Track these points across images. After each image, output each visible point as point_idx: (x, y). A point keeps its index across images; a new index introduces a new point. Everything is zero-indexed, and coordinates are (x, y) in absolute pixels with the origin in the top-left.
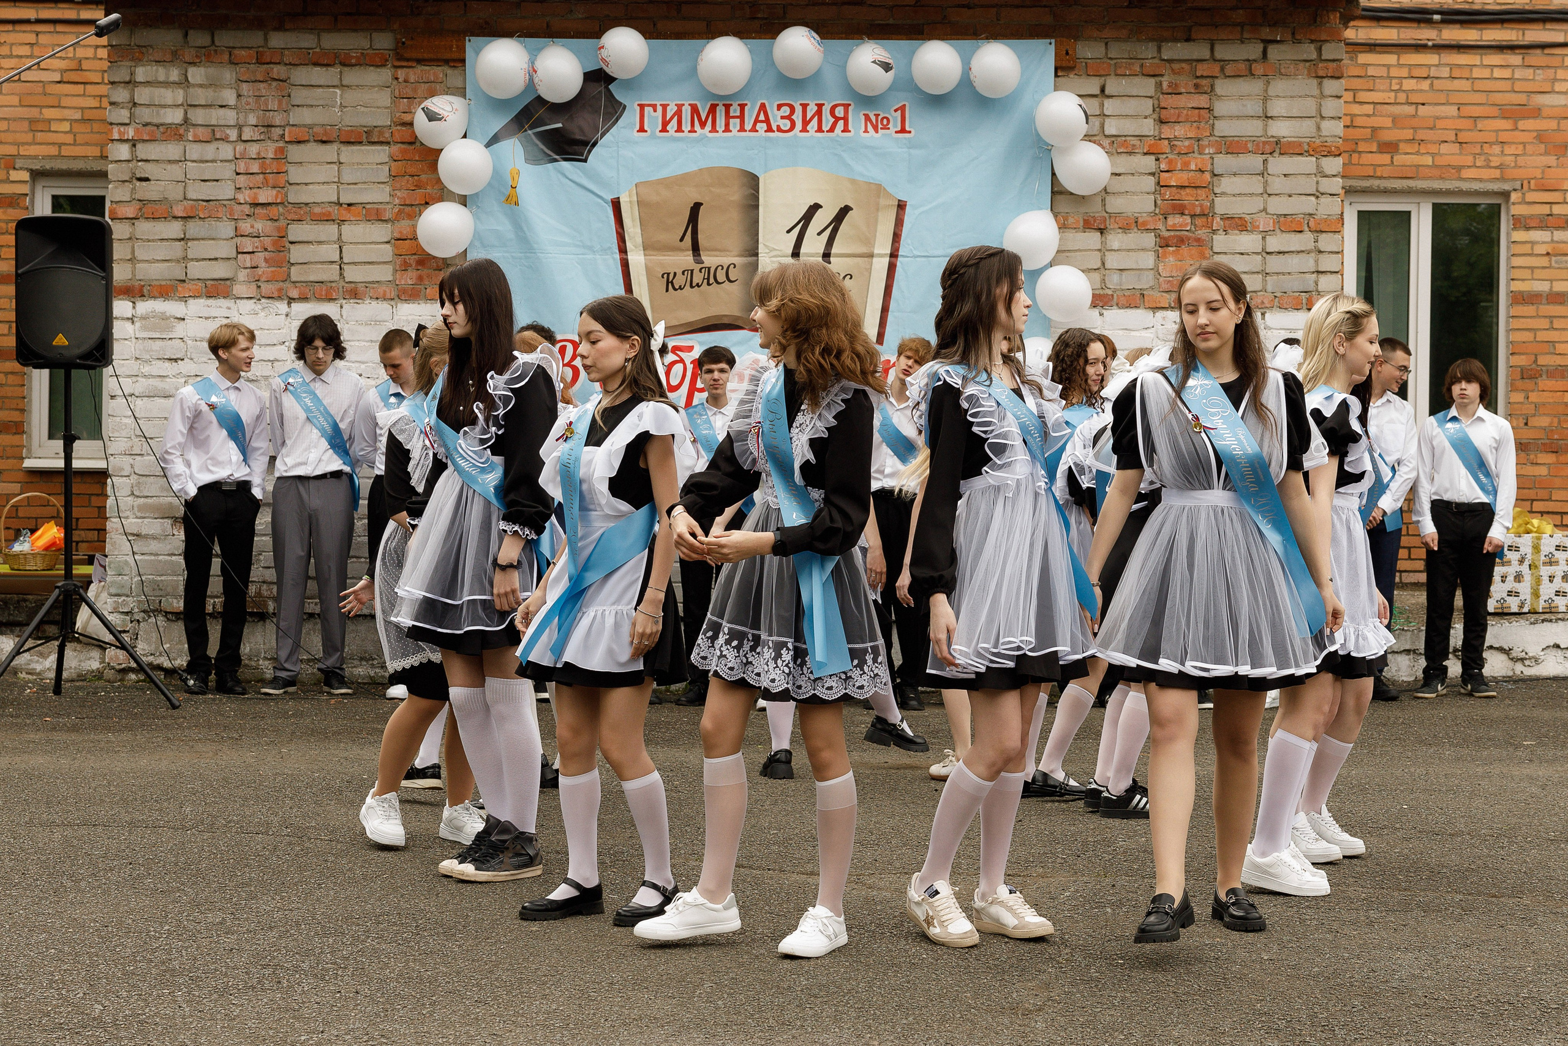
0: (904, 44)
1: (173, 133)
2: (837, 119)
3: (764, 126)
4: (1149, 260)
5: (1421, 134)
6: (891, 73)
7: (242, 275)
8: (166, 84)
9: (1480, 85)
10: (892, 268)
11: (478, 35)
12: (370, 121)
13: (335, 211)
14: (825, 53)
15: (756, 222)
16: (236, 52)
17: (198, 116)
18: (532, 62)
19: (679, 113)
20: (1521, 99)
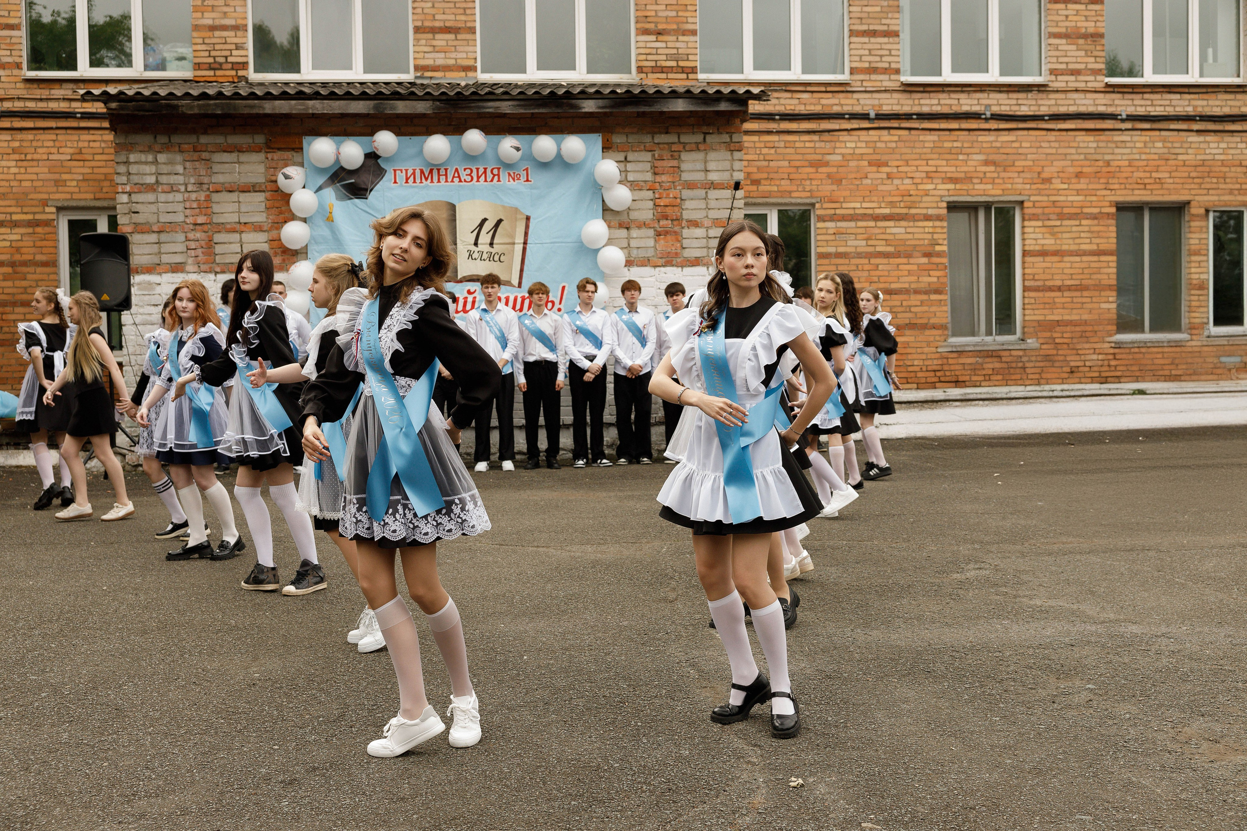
0: (527, 137)
1: (151, 188)
2: (494, 175)
3: (458, 179)
4: (651, 243)
5: (771, 176)
6: (520, 152)
7: (190, 261)
8: (146, 163)
9: (799, 151)
10: (524, 250)
11: (309, 135)
12: (254, 180)
13: (238, 226)
14: (488, 142)
15: (455, 228)
16: (182, 146)
17: (164, 179)
18: (338, 149)
19: (414, 173)
20: (819, 157)
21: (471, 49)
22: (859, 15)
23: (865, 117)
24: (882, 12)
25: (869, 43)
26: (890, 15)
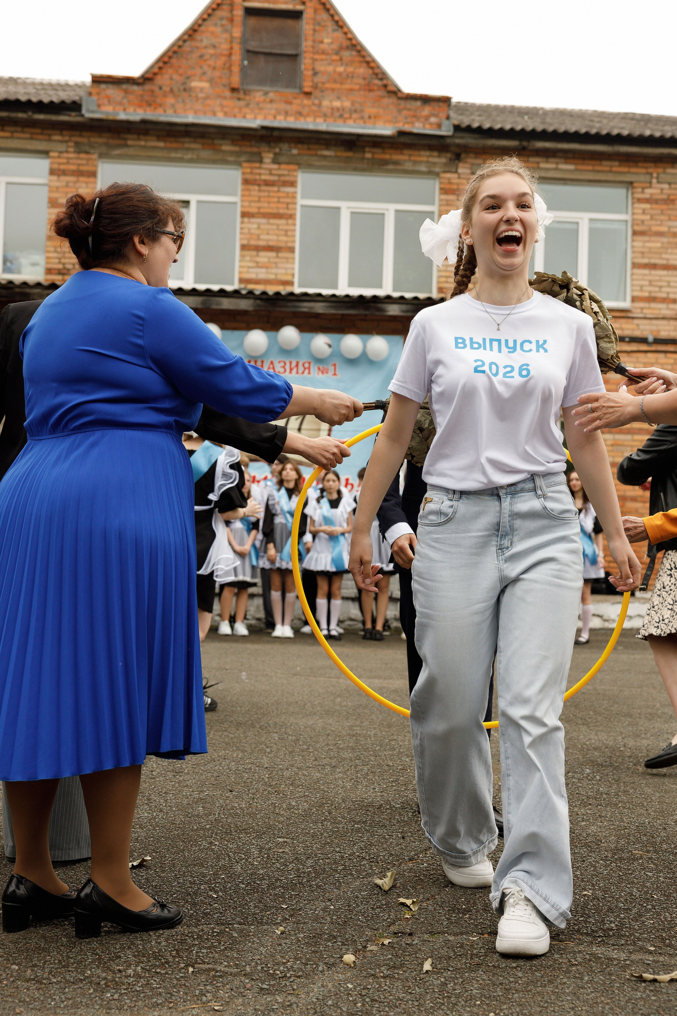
0: (336, 336)
2: (305, 368)
6: (332, 349)
14: (302, 338)
21: (289, 266)
22: (640, 250)
23: (644, 341)
24: (662, 248)
25: (650, 275)
26: (670, 251)
